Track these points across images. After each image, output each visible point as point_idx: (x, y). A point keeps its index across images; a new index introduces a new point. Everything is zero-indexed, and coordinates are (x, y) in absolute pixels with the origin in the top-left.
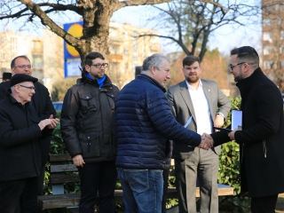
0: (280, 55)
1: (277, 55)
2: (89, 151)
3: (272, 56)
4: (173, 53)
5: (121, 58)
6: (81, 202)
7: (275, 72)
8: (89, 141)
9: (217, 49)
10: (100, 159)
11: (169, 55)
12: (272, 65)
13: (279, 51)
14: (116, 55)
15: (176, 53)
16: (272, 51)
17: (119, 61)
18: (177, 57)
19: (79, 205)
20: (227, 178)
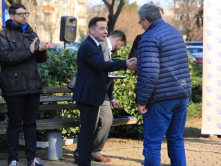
0: (188, 8)
1: (186, 8)
2: (17, 85)
3: (182, 9)
4: (97, 6)
5: (53, 9)
6: (8, 129)
7: (183, 23)
8: (16, 77)
9: (136, 2)
10: (26, 92)
11: (94, 7)
12: (181, 17)
13: (187, 5)
14: (48, 6)
15: (100, 6)
16: (182, 5)
17: (51, 12)
18: (101, 9)
19: (7, 131)
20: (133, 110)
